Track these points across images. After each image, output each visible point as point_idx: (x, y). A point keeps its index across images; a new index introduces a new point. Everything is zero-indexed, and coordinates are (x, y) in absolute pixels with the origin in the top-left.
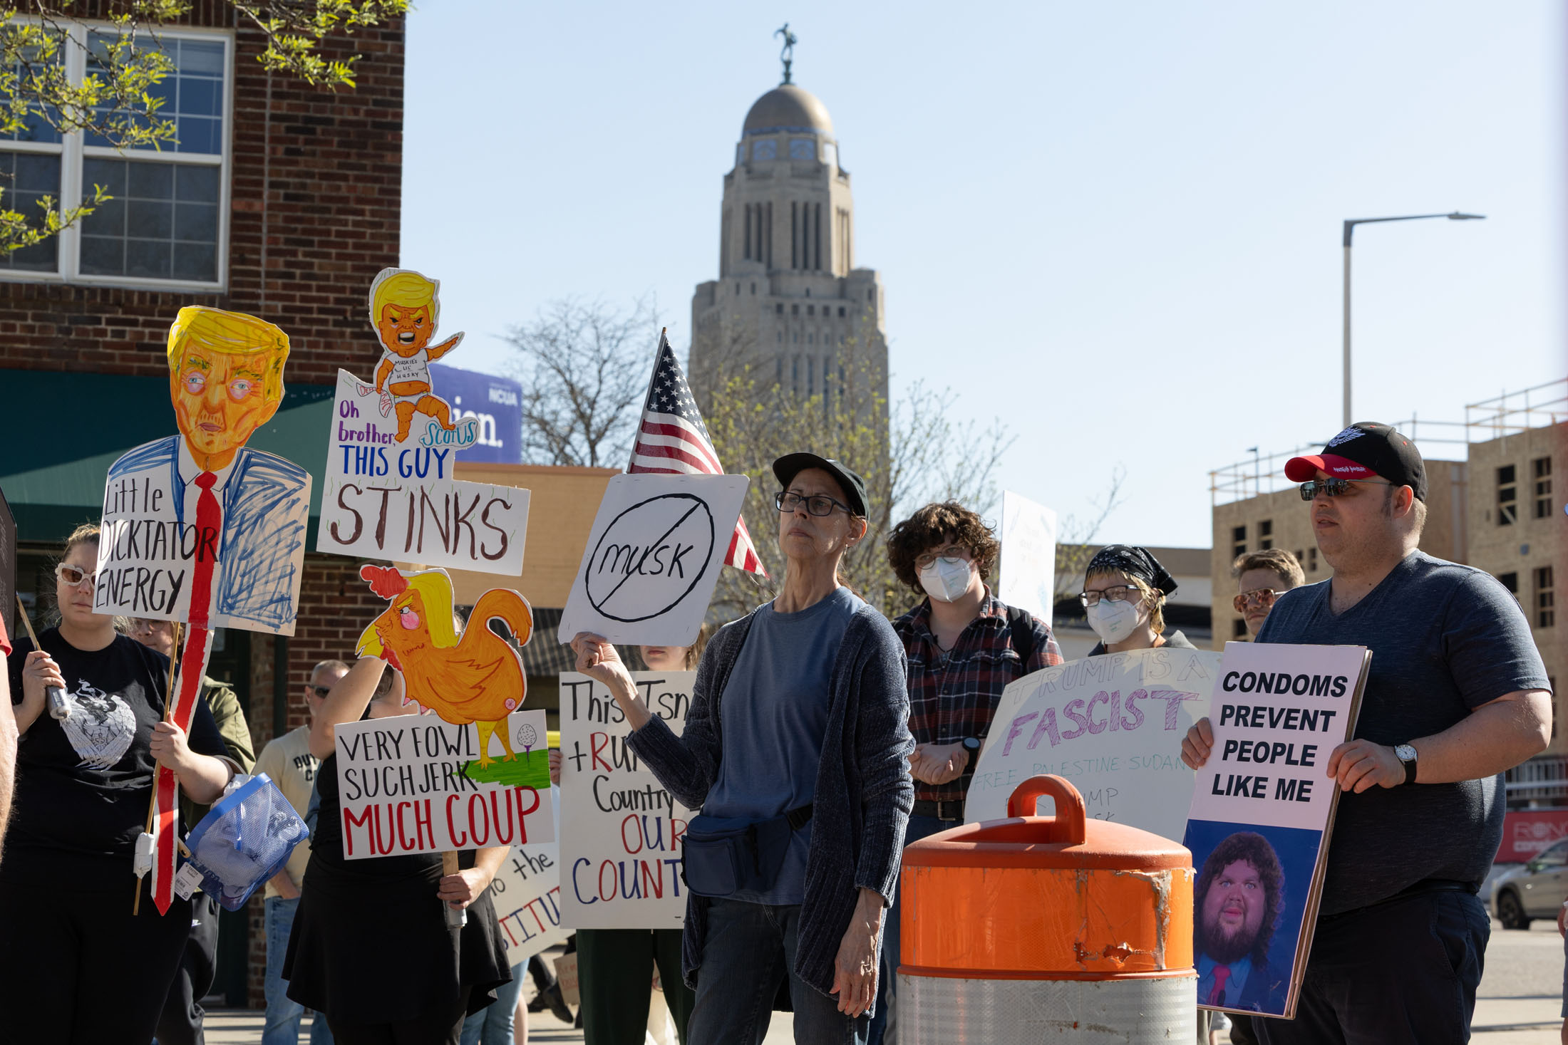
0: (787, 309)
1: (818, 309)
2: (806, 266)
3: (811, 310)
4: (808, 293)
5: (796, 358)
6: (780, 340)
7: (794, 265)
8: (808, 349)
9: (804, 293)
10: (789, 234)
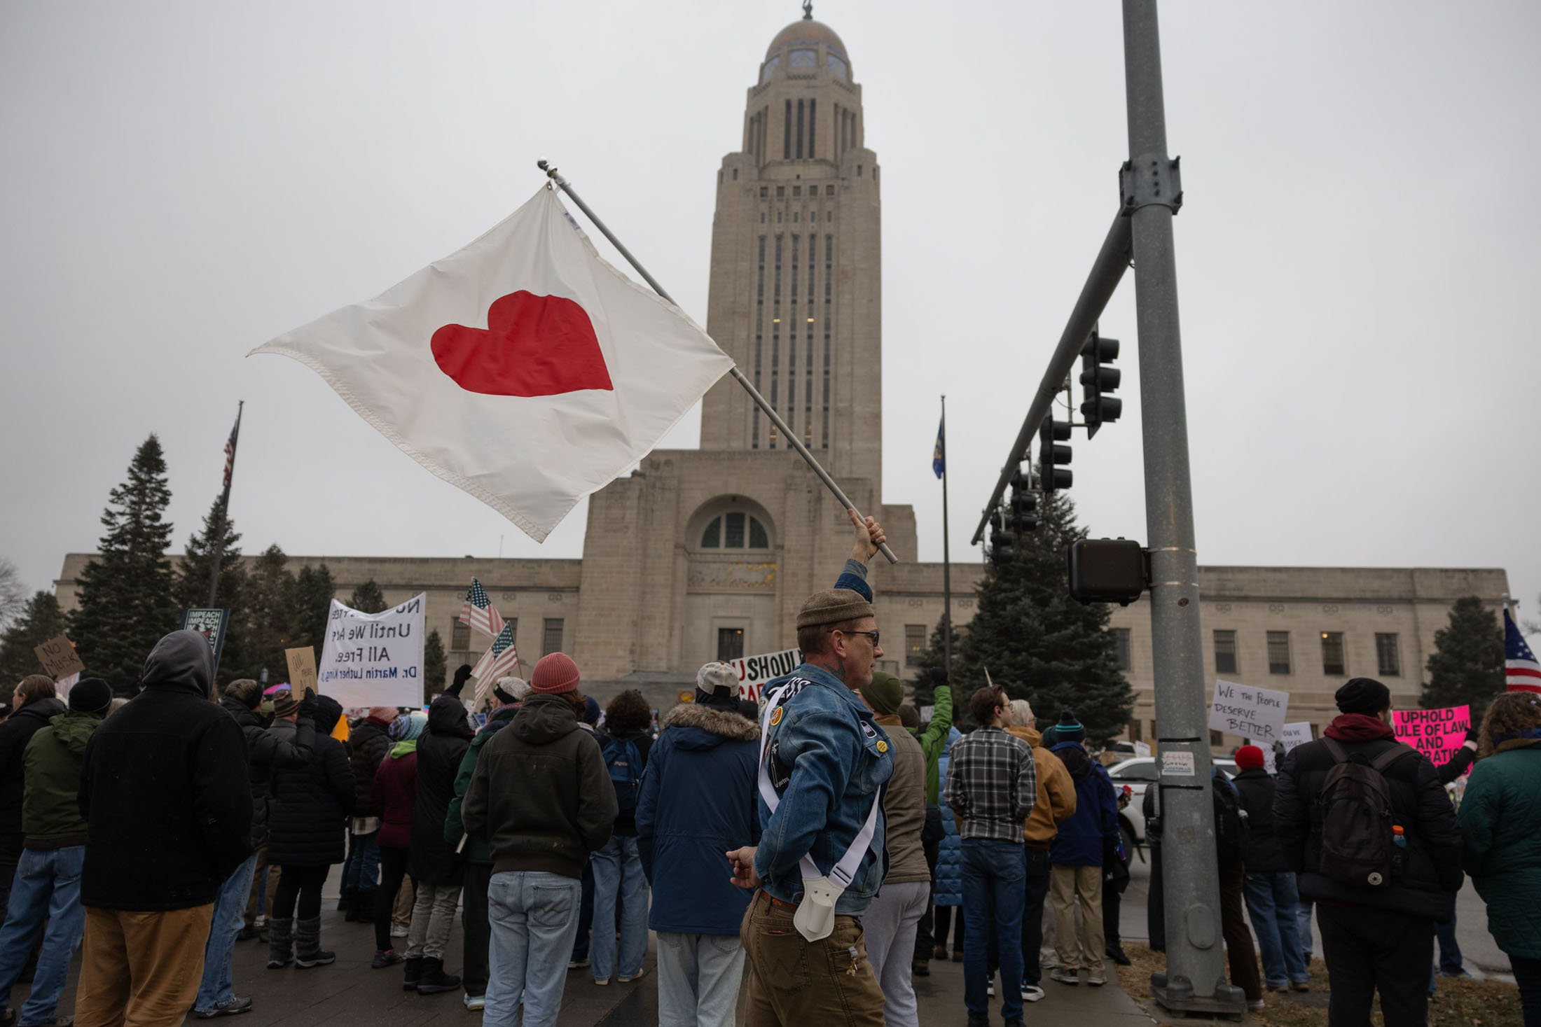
0: (772, 192)
1: (805, 189)
2: (799, 155)
3: (797, 189)
4: (798, 177)
5: (779, 238)
6: (763, 221)
7: (787, 155)
8: (795, 228)
9: (795, 177)
10: (783, 129)
